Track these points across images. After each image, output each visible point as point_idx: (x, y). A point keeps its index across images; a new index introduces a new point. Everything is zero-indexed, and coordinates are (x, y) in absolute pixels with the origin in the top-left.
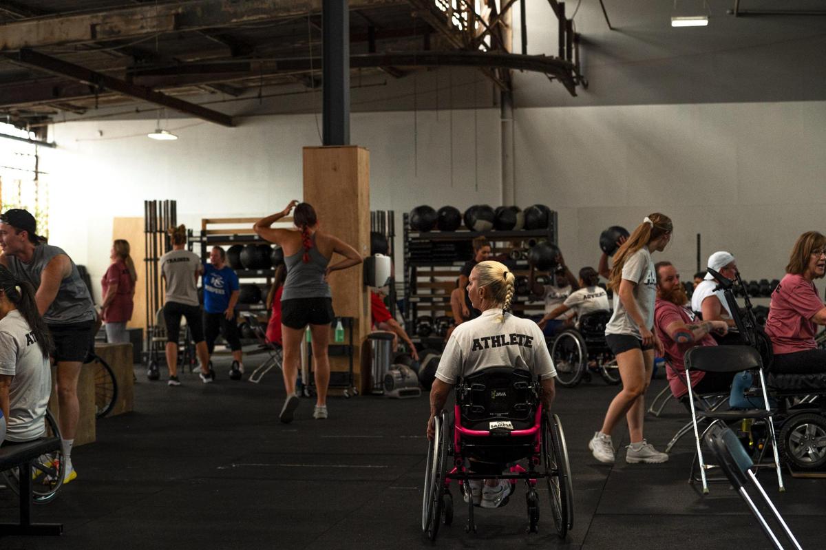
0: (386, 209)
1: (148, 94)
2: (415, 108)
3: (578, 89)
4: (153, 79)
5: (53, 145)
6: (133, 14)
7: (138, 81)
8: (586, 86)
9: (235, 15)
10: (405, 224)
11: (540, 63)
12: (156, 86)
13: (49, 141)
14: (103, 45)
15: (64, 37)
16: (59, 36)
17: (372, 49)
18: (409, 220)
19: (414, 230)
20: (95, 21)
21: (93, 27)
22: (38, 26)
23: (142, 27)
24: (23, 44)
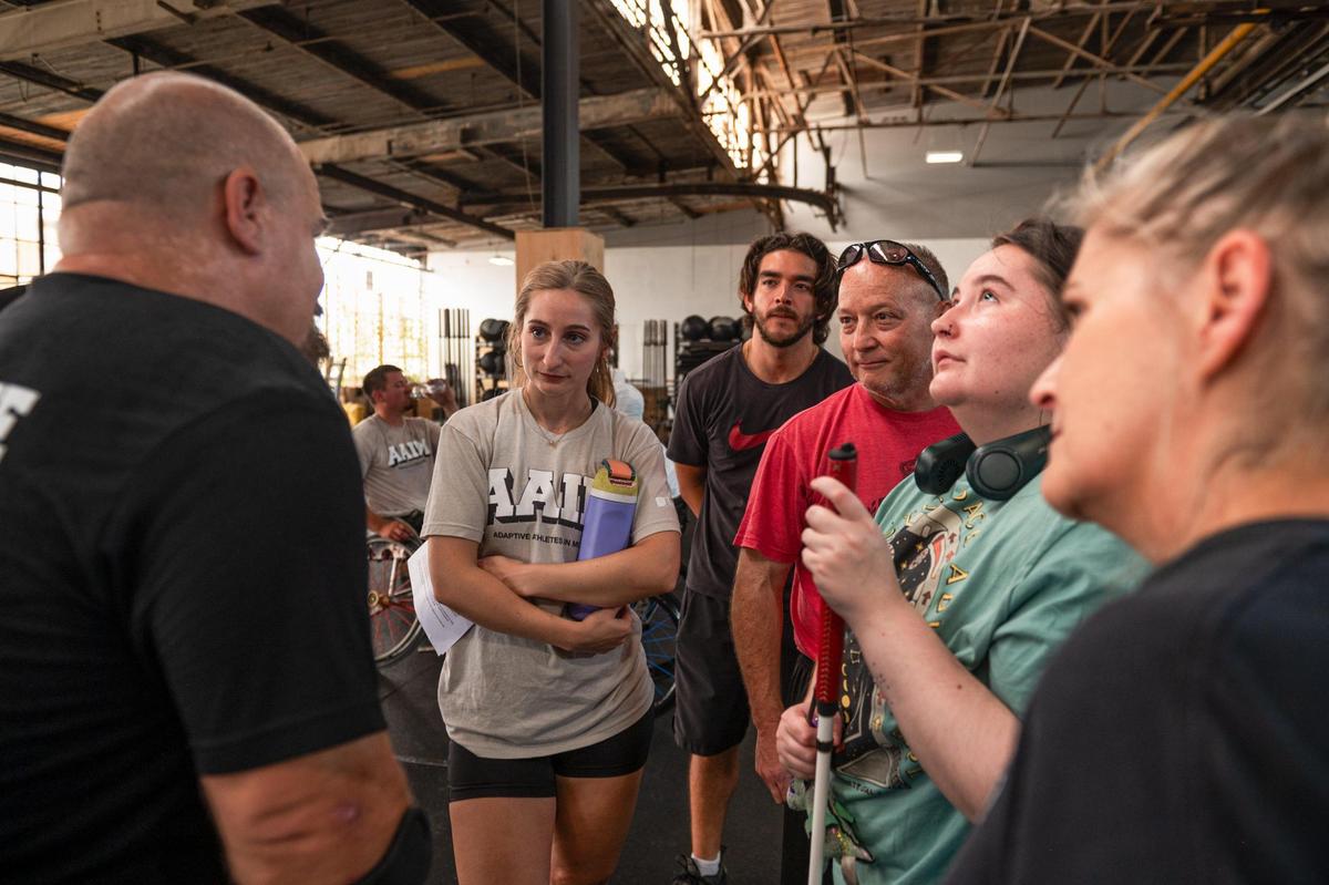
0: (658, 318)
1: (477, 222)
2: (694, 243)
3: (838, 227)
4: (484, 209)
5: (432, 271)
6: (425, 130)
7: (468, 210)
8: (845, 224)
9: (518, 129)
10: (676, 333)
11: (808, 197)
12: (488, 215)
13: (429, 268)
14: (399, 160)
15: (363, 153)
16: (359, 152)
17: (662, 179)
18: (680, 328)
19: (685, 339)
20: (391, 137)
21: (389, 143)
22: (340, 143)
23: (434, 143)
24: (326, 160)
